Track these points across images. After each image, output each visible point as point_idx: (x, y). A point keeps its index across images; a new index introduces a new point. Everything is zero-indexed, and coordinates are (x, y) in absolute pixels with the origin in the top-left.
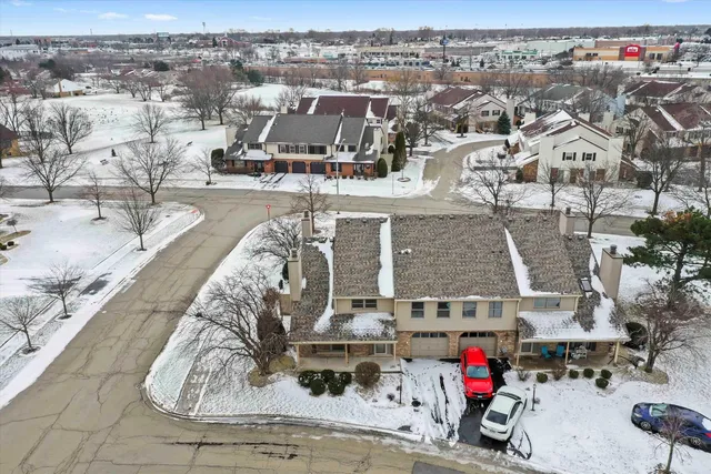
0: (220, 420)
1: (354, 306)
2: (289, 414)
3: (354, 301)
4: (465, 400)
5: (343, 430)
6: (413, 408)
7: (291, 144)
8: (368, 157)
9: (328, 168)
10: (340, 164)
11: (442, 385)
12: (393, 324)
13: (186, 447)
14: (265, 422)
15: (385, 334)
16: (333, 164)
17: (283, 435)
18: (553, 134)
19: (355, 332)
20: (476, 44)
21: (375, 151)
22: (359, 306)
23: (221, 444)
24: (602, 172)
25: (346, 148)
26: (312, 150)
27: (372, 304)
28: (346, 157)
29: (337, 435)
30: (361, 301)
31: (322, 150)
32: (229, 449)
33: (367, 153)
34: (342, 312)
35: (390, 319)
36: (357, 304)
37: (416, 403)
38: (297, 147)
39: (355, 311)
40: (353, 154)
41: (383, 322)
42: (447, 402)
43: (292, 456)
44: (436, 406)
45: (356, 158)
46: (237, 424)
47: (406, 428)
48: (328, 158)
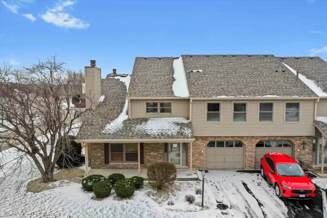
1: (148, 111)
3: (148, 104)
4: (282, 203)
6: (219, 211)
11: (248, 190)
12: (189, 125)
15: (180, 134)
19: (149, 132)
22: (153, 110)
30: (156, 105)
34: (136, 116)
35: (186, 121)
36: (152, 107)
37: (222, 206)
39: (149, 115)
41: (178, 124)
42: (260, 204)
44: (248, 208)
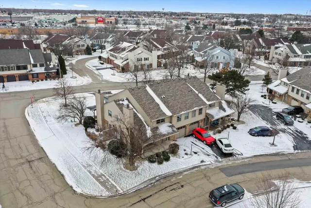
0: (136, 189)
1: (157, 123)
2: (160, 174)
3: (157, 121)
5: (185, 171)
6: (196, 155)
7: (5, 66)
8: (52, 69)
9: (30, 77)
10: (37, 74)
11: (195, 144)
12: (173, 126)
13: (139, 203)
14: (154, 181)
15: (173, 131)
16: (33, 74)
17: (168, 182)
18: (129, 51)
19: (164, 134)
20: (22, 15)
21: (54, 65)
22: (159, 122)
23: (151, 196)
24: (151, 65)
25: (38, 65)
26: (19, 68)
27: (163, 121)
28: (39, 70)
29: (185, 173)
30: (159, 120)
31: (25, 68)
32: (157, 195)
33: (50, 67)
34: (153, 127)
35: (171, 124)
36: (158, 122)
37: (196, 153)
38: (9, 67)
39: (157, 125)
40: (43, 68)
41: (170, 126)
42: (203, 149)
43: (182, 186)
44: (202, 151)
45: (46, 69)
46: (145, 187)
47: (202, 162)
48: (30, 71)
